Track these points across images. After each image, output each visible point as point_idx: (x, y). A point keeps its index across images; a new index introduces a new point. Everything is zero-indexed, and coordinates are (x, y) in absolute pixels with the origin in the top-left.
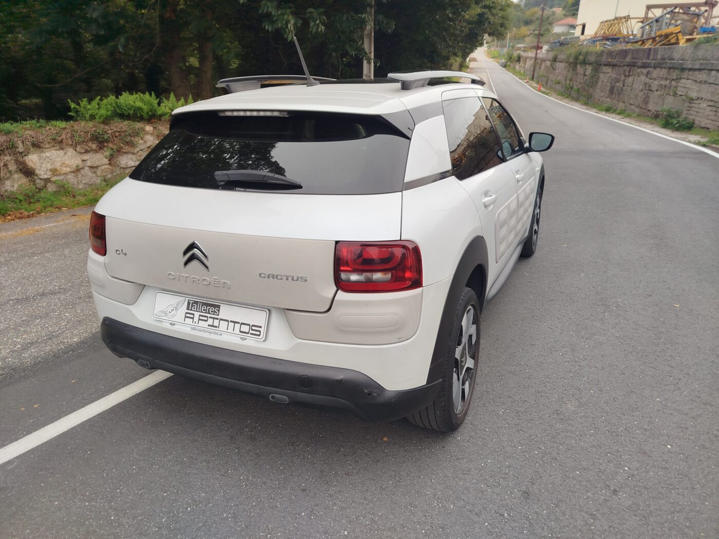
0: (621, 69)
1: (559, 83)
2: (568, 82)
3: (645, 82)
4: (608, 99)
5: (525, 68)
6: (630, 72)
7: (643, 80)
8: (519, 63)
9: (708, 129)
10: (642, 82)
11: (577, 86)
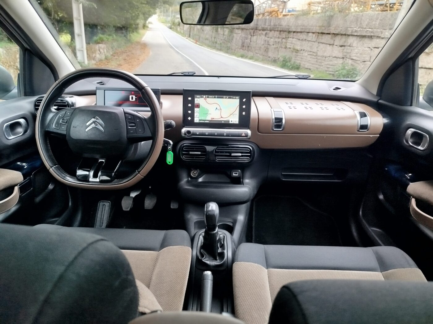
0: (248, 31)
1: (207, 39)
2: (213, 39)
3: (265, 39)
4: (241, 50)
5: (184, 30)
6: (254, 33)
7: (263, 38)
8: (180, 27)
9: (310, 69)
11: (220, 41)
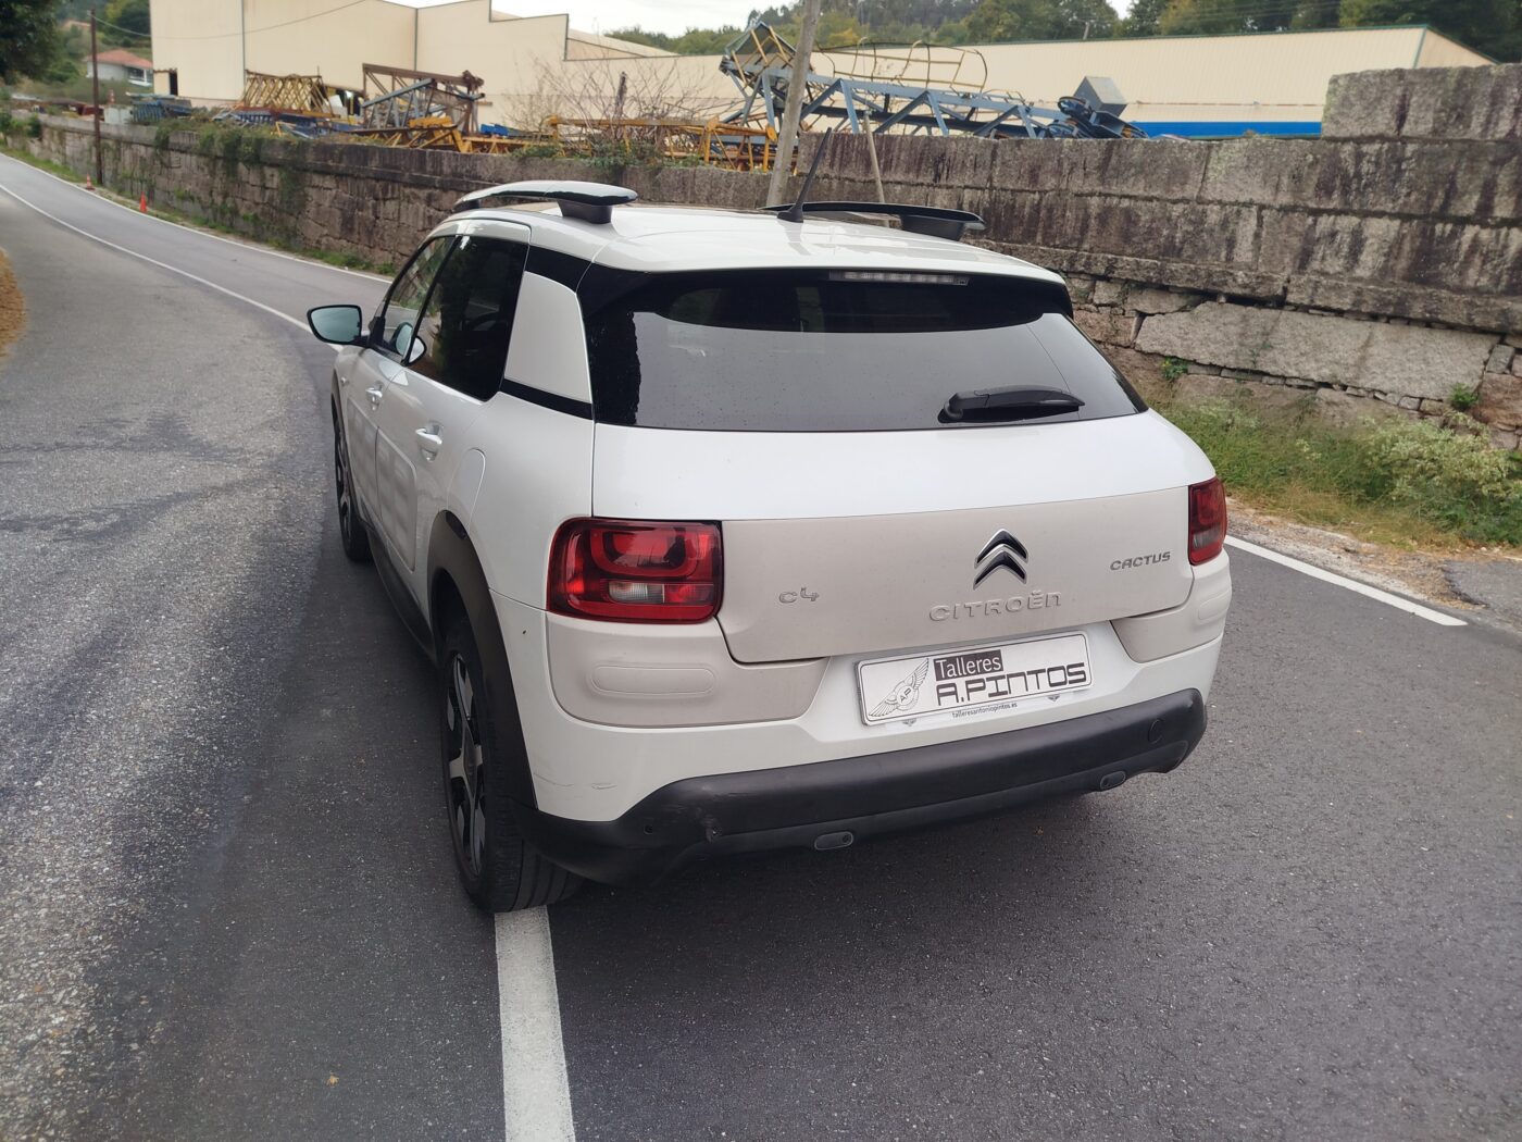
0: (362, 184)
1: (192, 198)
2: (219, 200)
3: (427, 214)
4: (344, 242)
5: (64, 154)
6: (385, 191)
7: (421, 210)
8: (40, 140)
10: (421, 214)
11: (249, 208)
